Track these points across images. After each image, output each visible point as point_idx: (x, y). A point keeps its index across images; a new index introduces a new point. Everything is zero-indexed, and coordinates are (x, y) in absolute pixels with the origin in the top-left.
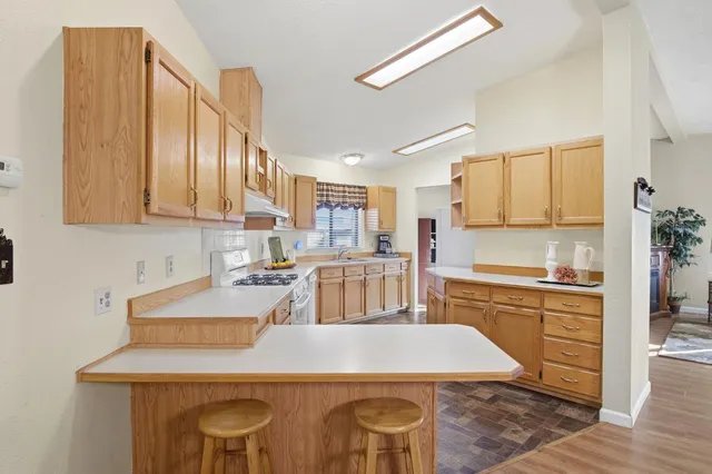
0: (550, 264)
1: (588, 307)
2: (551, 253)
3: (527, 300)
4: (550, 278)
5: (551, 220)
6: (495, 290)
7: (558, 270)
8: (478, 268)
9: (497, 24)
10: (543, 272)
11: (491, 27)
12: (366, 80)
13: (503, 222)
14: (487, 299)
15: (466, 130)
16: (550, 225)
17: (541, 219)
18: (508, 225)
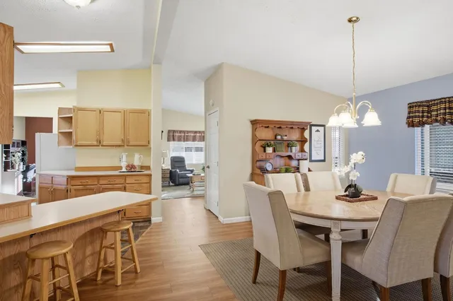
0: (124, 164)
1: (145, 180)
2: (124, 159)
3: (118, 181)
4: (124, 170)
5: (124, 144)
6: (101, 178)
7: (128, 166)
8: (78, 169)
9: (113, 50)
10: (121, 168)
11: (110, 50)
12: (18, 46)
13: (99, 143)
14: (96, 183)
15: (58, 85)
16: (123, 146)
17: (120, 143)
18: (102, 146)
